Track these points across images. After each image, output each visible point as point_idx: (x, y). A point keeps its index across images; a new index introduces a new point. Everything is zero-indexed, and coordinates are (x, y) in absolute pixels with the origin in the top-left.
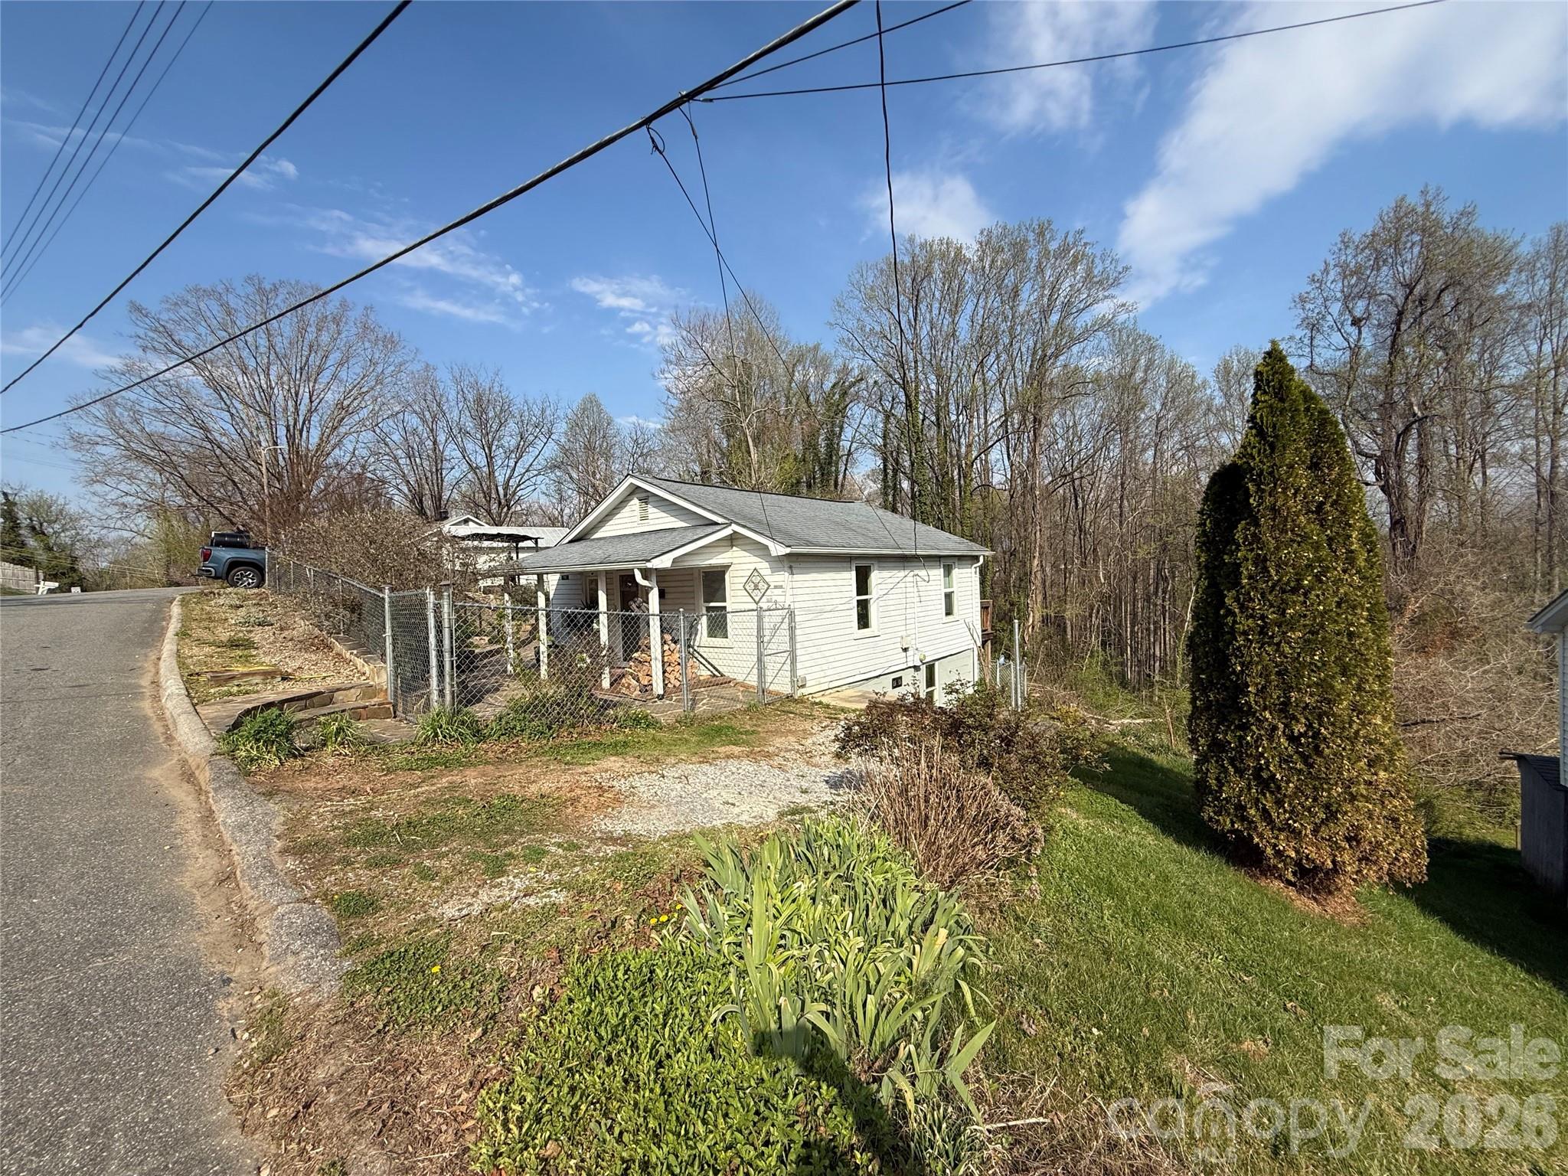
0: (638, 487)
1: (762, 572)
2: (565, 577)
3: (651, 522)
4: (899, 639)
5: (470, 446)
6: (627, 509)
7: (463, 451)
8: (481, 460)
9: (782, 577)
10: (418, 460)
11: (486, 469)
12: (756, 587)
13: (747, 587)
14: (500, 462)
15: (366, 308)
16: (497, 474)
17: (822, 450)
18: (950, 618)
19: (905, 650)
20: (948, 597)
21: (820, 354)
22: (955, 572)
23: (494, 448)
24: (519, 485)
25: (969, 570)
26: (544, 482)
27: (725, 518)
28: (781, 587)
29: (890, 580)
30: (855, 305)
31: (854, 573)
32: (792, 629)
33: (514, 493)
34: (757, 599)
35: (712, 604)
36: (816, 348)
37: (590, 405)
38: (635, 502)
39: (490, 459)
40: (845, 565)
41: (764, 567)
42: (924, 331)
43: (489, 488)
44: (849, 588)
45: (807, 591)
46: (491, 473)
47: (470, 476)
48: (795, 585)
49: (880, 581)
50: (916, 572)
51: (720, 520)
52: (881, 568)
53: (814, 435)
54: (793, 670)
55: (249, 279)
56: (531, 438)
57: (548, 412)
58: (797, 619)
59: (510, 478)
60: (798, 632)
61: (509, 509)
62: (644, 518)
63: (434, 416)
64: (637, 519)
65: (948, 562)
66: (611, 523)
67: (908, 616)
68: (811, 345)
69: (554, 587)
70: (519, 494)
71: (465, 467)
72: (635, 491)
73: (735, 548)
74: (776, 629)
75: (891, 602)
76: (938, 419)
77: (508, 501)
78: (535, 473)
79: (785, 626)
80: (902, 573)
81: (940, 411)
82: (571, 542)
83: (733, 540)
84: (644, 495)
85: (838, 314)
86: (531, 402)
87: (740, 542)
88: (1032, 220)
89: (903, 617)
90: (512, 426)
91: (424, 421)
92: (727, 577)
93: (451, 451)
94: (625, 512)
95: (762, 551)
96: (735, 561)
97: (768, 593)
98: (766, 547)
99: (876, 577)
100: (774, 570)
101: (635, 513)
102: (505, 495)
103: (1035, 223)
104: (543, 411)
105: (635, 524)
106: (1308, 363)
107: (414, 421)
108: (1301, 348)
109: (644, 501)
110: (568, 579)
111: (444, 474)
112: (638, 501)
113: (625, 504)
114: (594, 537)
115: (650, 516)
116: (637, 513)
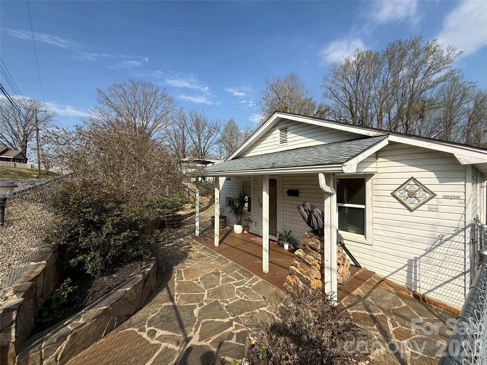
0: (282, 120)
1: (422, 181)
2: (229, 178)
3: (289, 144)
5: (194, 136)
6: (270, 137)
7: (192, 137)
8: (197, 140)
10: (178, 140)
11: (198, 143)
12: (411, 195)
13: (398, 194)
14: (203, 141)
16: (201, 145)
23: (201, 136)
24: (208, 148)
26: (216, 147)
28: (457, 198)
33: (206, 150)
34: (412, 206)
35: (348, 205)
37: (231, 122)
38: (277, 133)
39: (200, 140)
41: (427, 176)
43: (199, 149)
46: (200, 144)
47: (193, 145)
56: (212, 132)
57: (218, 124)
59: (205, 146)
61: (205, 156)
62: (283, 142)
63: (183, 126)
64: (279, 142)
69: (222, 184)
70: (208, 151)
71: (192, 142)
72: (278, 123)
77: (204, 153)
78: (213, 144)
82: (233, 159)
84: (284, 126)
86: (213, 121)
87: (388, 153)
90: (207, 129)
91: (180, 127)
92: (368, 184)
93: (188, 137)
94: (270, 139)
96: (379, 170)
97: (430, 202)
98: (451, 156)
100: (445, 180)
101: (277, 139)
102: (204, 151)
104: (217, 123)
105: (277, 146)
107: (177, 127)
109: (284, 130)
110: (230, 180)
111: (186, 145)
112: (280, 130)
113: (268, 134)
114: (247, 156)
115: (289, 140)
116: (278, 139)
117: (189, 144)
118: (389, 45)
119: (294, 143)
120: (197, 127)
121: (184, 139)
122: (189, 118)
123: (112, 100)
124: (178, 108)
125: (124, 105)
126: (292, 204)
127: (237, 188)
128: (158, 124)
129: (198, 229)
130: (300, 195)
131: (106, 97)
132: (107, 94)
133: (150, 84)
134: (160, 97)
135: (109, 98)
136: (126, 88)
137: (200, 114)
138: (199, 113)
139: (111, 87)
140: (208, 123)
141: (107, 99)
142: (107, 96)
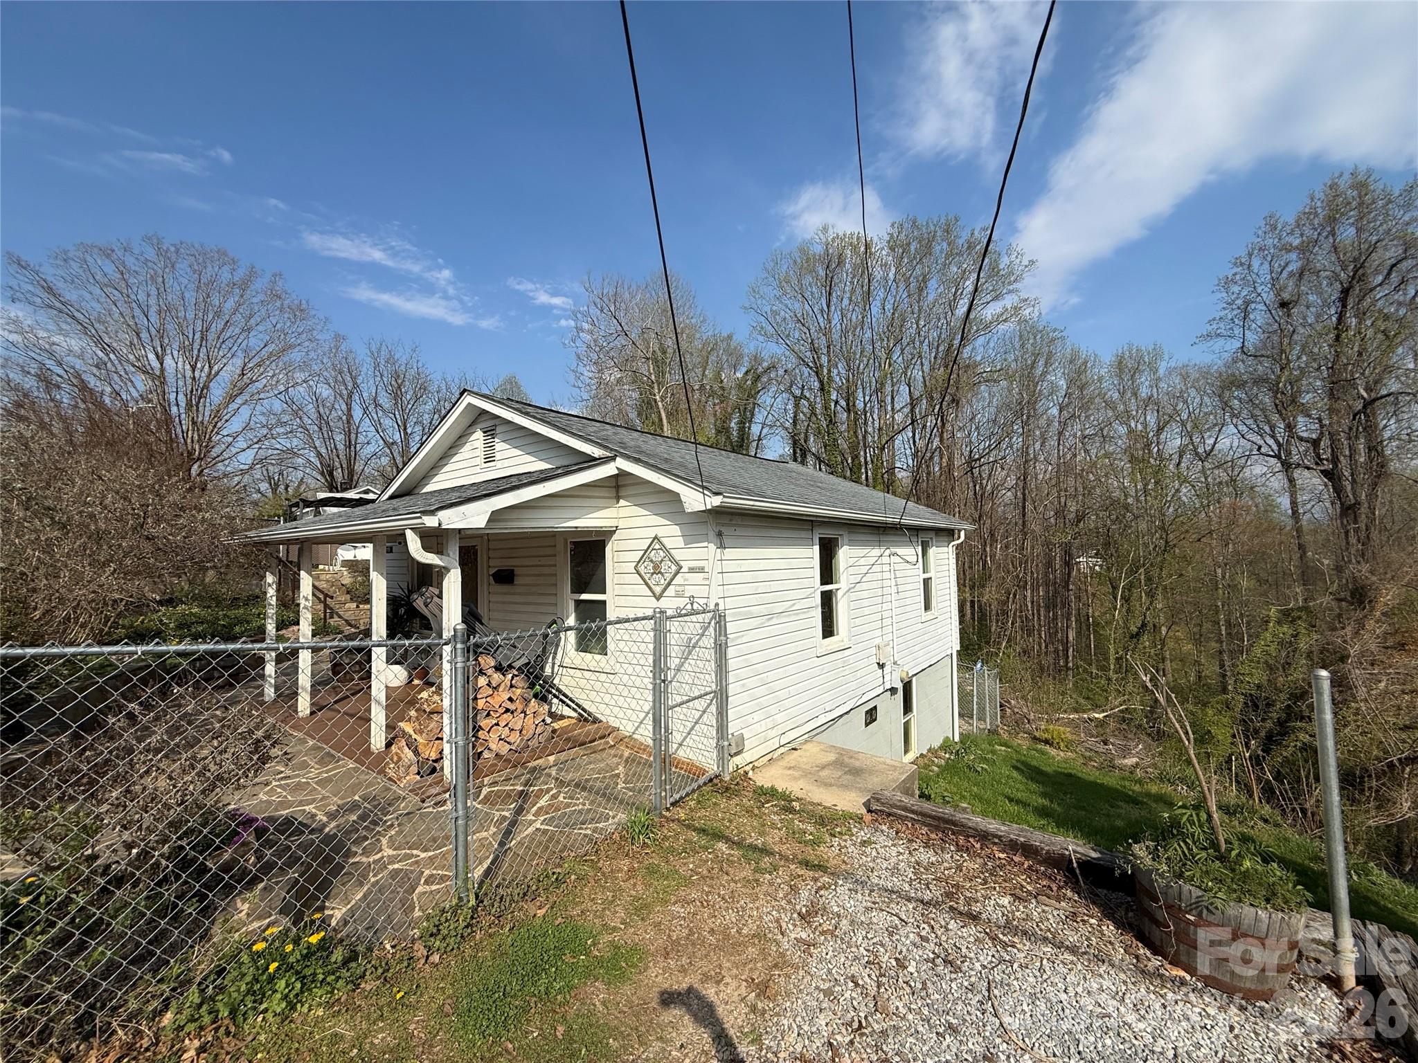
0: (484, 412)
1: (668, 543)
3: (499, 464)
4: (874, 650)
5: (384, 423)
6: (468, 447)
7: (377, 426)
9: (706, 552)
12: (657, 570)
13: (642, 569)
15: (275, 275)
17: (735, 433)
18: (929, 615)
19: (881, 666)
20: (927, 582)
21: (733, 344)
22: (932, 551)
23: (410, 426)
25: (945, 549)
27: (606, 448)
28: (701, 570)
29: (862, 561)
30: (770, 292)
31: (817, 548)
32: (721, 649)
34: (658, 590)
35: (584, 597)
36: (730, 337)
37: (510, 386)
38: (478, 435)
40: (803, 534)
41: (671, 533)
42: (836, 319)
44: (809, 573)
45: (748, 577)
47: (384, 452)
48: (728, 566)
49: (852, 561)
50: (894, 550)
51: (596, 452)
52: (852, 543)
53: (726, 418)
54: (722, 727)
55: (147, 239)
58: (731, 628)
60: (731, 652)
62: (488, 459)
63: (348, 391)
64: (481, 460)
65: (923, 536)
66: (446, 469)
67: (885, 614)
68: (725, 334)
71: (380, 442)
72: (479, 416)
73: (622, 503)
74: (690, 647)
75: (865, 595)
76: (848, 405)
79: (708, 641)
80: (876, 552)
81: (849, 397)
82: (392, 497)
83: (618, 486)
84: (490, 423)
85: (753, 299)
87: (630, 490)
88: (939, 216)
89: (878, 616)
91: (338, 395)
92: (608, 550)
94: (465, 452)
95: (668, 503)
96: (620, 523)
97: (676, 581)
98: (675, 498)
99: (846, 555)
100: (689, 539)
101: (477, 453)
103: (943, 221)
105: (477, 470)
106: (1239, 345)
107: (325, 392)
108: (1232, 329)
109: (490, 433)
110: (391, 552)
111: (358, 449)
112: (484, 432)
113: (463, 440)
114: (425, 490)
115: (498, 456)
116: (480, 453)
117: (370, 450)
118: (893, 225)
119: (506, 463)
120: (397, 395)
121: (350, 429)
122: (366, 369)
123: (71, 295)
124: (325, 337)
125: (121, 314)
126: (504, 603)
127: (405, 571)
128: (252, 382)
129: (273, 681)
130: (517, 581)
131: (42, 283)
132: (50, 272)
133: (225, 254)
134: (261, 297)
135: (60, 285)
136: (130, 261)
137: (404, 358)
138: (402, 356)
139: (66, 252)
140: (434, 388)
141: (50, 290)
142: (49, 279)
